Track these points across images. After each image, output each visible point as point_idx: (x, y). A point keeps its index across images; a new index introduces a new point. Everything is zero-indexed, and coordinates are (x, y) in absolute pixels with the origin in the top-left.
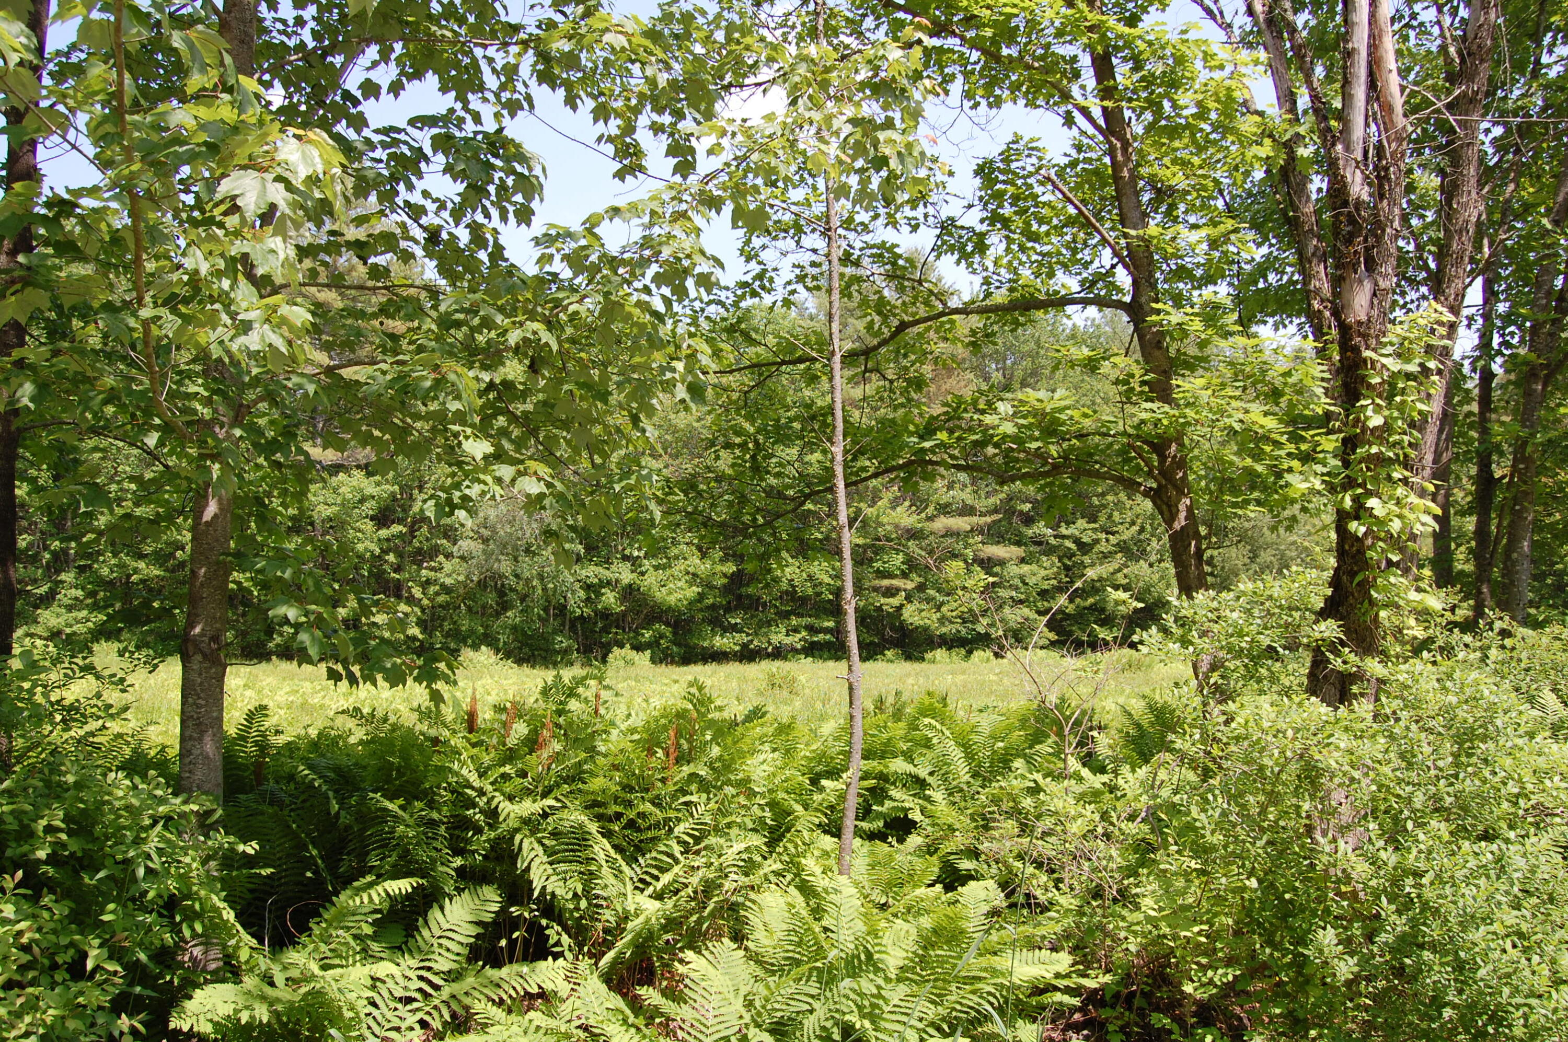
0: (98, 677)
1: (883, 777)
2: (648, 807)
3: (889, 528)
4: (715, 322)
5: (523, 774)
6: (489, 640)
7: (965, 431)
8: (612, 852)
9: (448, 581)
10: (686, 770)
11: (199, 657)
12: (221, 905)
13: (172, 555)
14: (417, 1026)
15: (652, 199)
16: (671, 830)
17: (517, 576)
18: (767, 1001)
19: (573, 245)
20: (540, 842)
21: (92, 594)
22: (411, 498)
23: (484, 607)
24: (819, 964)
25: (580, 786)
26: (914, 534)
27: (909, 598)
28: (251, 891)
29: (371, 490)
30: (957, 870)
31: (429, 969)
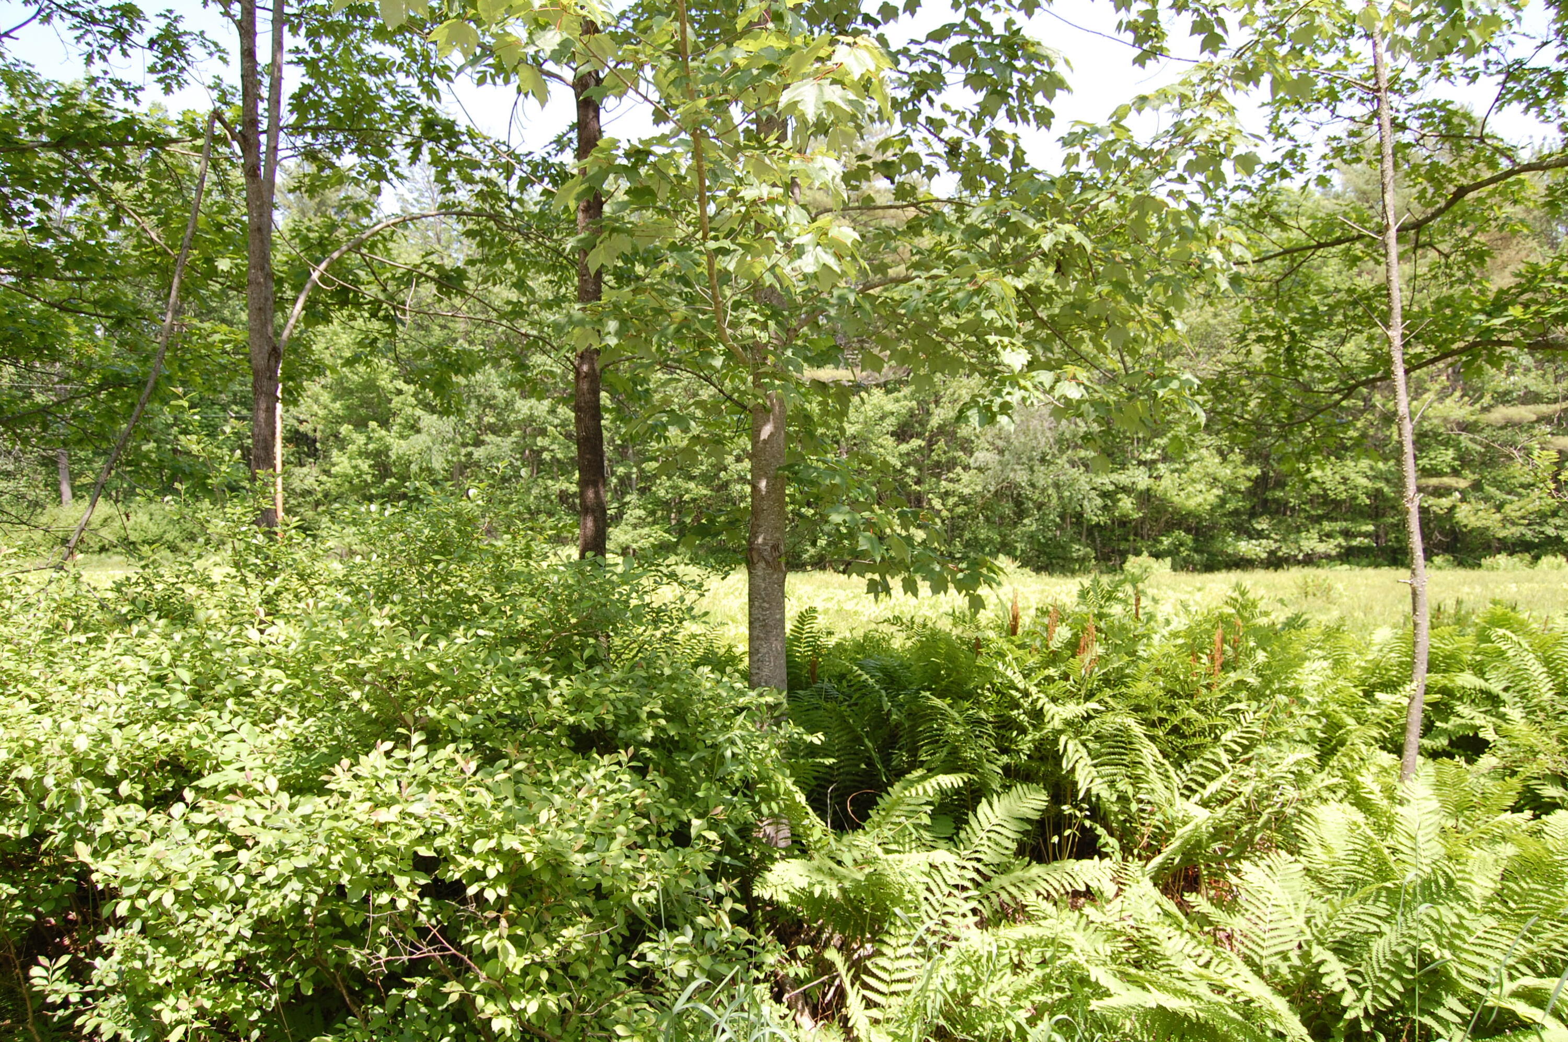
0: (681, 584)
1: (1446, 691)
2: (1192, 713)
3: (1435, 421)
4: (1242, 211)
5: (1066, 677)
6: (1006, 548)
7: (1543, 305)
8: (1160, 757)
9: (966, 491)
10: (1233, 676)
11: (762, 564)
12: (795, 788)
13: (716, 476)
14: (970, 914)
15: (1182, 84)
16: (1217, 738)
17: (1033, 485)
18: (1330, 918)
19: (1100, 140)
20: (1084, 745)
21: (652, 513)
22: (928, 413)
23: (1002, 518)
24: (1389, 884)
25: (1124, 690)
26: (1465, 427)
27: (1463, 500)
28: (815, 778)
29: (890, 407)
30: (1539, 797)
31: (979, 860)
